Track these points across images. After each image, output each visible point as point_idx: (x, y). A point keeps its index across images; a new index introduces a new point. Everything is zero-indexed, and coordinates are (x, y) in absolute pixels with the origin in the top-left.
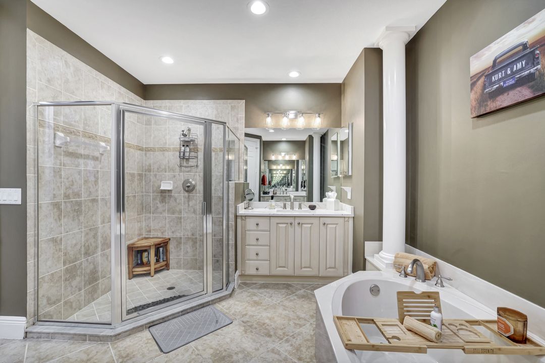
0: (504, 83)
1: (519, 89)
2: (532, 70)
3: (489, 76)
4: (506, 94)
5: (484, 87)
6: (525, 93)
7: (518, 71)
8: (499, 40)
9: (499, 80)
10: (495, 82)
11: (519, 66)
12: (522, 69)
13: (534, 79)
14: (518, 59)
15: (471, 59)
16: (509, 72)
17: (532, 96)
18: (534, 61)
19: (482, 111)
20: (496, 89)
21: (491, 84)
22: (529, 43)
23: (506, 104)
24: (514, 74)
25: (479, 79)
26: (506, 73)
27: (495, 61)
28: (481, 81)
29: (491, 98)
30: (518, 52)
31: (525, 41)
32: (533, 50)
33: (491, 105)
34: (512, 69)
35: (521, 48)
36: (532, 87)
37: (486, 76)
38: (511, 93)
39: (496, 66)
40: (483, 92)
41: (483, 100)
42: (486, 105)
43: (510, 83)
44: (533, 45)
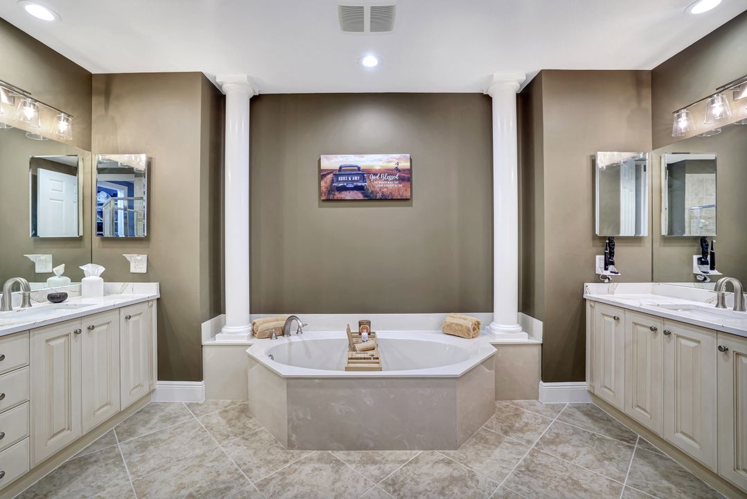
0: (347, 184)
1: (356, 192)
2: (363, 184)
3: (337, 176)
4: (348, 192)
5: (333, 181)
6: (359, 195)
7: (355, 181)
8: (343, 155)
9: (344, 181)
10: (340, 181)
11: (356, 178)
12: (357, 181)
13: (364, 190)
14: (356, 174)
15: (322, 156)
16: (350, 179)
17: (363, 198)
18: (364, 179)
19: (331, 197)
20: (342, 186)
21: (338, 181)
22: (361, 168)
23: (348, 198)
24: (353, 181)
25: (328, 174)
26: (348, 178)
27: (341, 168)
28: (330, 176)
29: (338, 191)
30: (355, 170)
31: (359, 166)
32: (363, 174)
33: (338, 195)
34: (352, 178)
35: (357, 168)
36: (363, 193)
37: (334, 174)
38: (351, 192)
39: (341, 171)
40: (331, 185)
41: (331, 190)
42: (335, 194)
43: (350, 186)
44: (363, 170)
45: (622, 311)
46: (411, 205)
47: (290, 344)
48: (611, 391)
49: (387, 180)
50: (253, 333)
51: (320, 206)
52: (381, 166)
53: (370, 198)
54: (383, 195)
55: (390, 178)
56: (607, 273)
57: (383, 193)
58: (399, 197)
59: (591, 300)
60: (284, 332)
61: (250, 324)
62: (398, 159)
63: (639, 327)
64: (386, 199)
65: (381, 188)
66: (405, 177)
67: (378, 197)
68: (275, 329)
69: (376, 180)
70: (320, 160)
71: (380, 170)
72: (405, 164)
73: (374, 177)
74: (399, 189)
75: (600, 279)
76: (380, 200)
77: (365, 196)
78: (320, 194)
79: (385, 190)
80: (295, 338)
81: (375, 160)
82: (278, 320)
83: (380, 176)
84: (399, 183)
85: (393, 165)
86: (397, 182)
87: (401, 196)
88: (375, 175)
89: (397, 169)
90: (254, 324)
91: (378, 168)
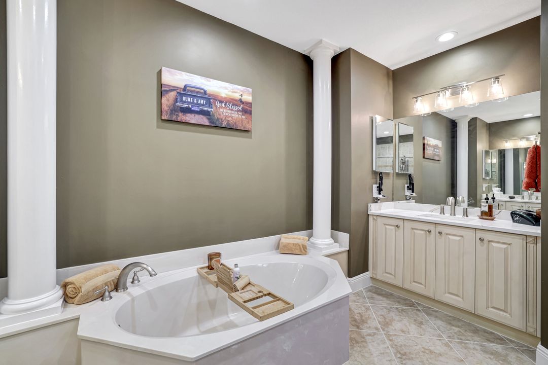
0: (192, 106)
1: (201, 116)
2: (209, 109)
3: (181, 95)
4: (193, 115)
5: (176, 101)
6: (204, 120)
7: (201, 105)
8: (189, 74)
9: (189, 103)
10: (185, 102)
11: (202, 102)
12: (203, 105)
13: (210, 116)
14: (202, 97)
15: (163, 68)
16: (195, 102)
17: (209, 124)
18: (210, 105)
19: (174, 118)
20: (186, 108)
21: (182, 101)
22: (208, 92)
23: (193, 121)
24: (198, 105)
25: (172, 90)
26: (193, 100)
27: (185, 87)
28: (173, 94)
29: (182, 112)
30: (200, 93)
31: (206, 89)
32: (210, 99)
33: (182, 117)
34: (197, 101)
35: (203, 91)
36: (209, 119)
37: (178, 93)
38: (197, 116)
39: (185, 91)
40: (174, 104)
41: (174, 110)
42: (177, 115)
43: (197, 109)
44: (210, 95)
45: (402, 221)
46: (251, 138)
47: (133, 299)
48: (392, 275)
49: (232, 110)
50: (67, 299)
51: (158, 127)
52: (226, 94)
53: (216, 126)
54: (228, 124)
55: (235, 108)
56: (380, 196)
57: (228, 121)
58: (242, 128)
59: (373, 215)
60: (117, 285)
61: (58, 287)
62: (242, 91)
63: (415, 231)
64: (230, 128)
65: (226, 116)
66: (247, 109)
67: (223, 126)
68: (106, 284)
69: (221, 107)
70: (160, 71)
71: (225, 98)
72: (247, 98)
73: (220, 104)
74: (242, 120)
75: (376, 200)
76: (225, 128)
77: (210, 122)
78: (160, 111)
79: (230, 119)
80: (134, 291)
81: (221, 87)
82: (106, 272)
83: (226, 104)
84: (243, 115)
85: (237, 96)
86: (241, 113)
87: (244, 128)
88: (221, 102)
89: (241, 101)
90: (65, 286)
91: (224, 95)
